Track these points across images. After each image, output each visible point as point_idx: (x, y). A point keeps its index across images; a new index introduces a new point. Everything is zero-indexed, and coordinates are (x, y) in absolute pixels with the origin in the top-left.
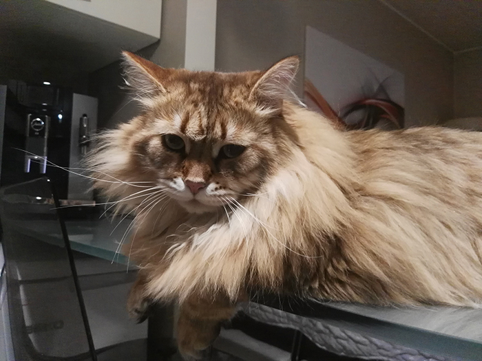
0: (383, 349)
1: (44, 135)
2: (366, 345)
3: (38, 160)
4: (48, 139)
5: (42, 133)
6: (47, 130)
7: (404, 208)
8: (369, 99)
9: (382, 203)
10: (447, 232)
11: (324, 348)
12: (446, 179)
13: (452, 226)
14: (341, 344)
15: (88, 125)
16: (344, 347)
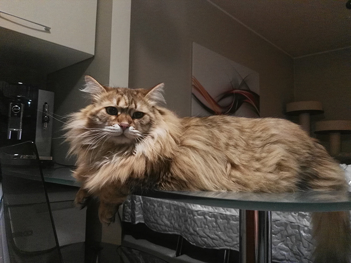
0: (227, 242)
1: (20, 117)
2: (217, 240)
3: (15, 132)
4: (23, 118)
5: (19, 115)
6: (22, 113)
7: (197, 151)
8: (236, 89)
9: (188, 149)
10: (215, 161)
11: (194, 244)
12: (218, 139)
13: (217, 159)
14: (203, 241)
15: (48, 110)
16: (205, 242)
